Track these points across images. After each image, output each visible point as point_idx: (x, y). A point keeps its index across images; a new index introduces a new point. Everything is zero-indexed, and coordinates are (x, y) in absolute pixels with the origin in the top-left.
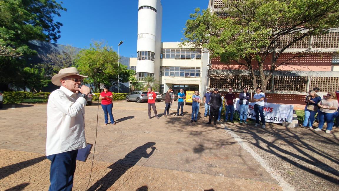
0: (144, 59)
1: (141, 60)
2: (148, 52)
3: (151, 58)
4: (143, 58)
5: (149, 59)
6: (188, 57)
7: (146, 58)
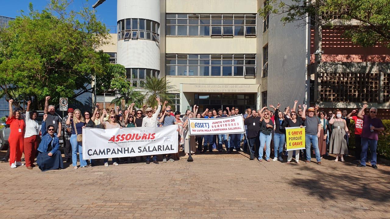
0: (137, 38)
1: (130, 40)
2: (145, 21)
3: (151, 34)
4: (134, 34)
5: (148, 37)
6: (228, 33)
7: (142, 36)
